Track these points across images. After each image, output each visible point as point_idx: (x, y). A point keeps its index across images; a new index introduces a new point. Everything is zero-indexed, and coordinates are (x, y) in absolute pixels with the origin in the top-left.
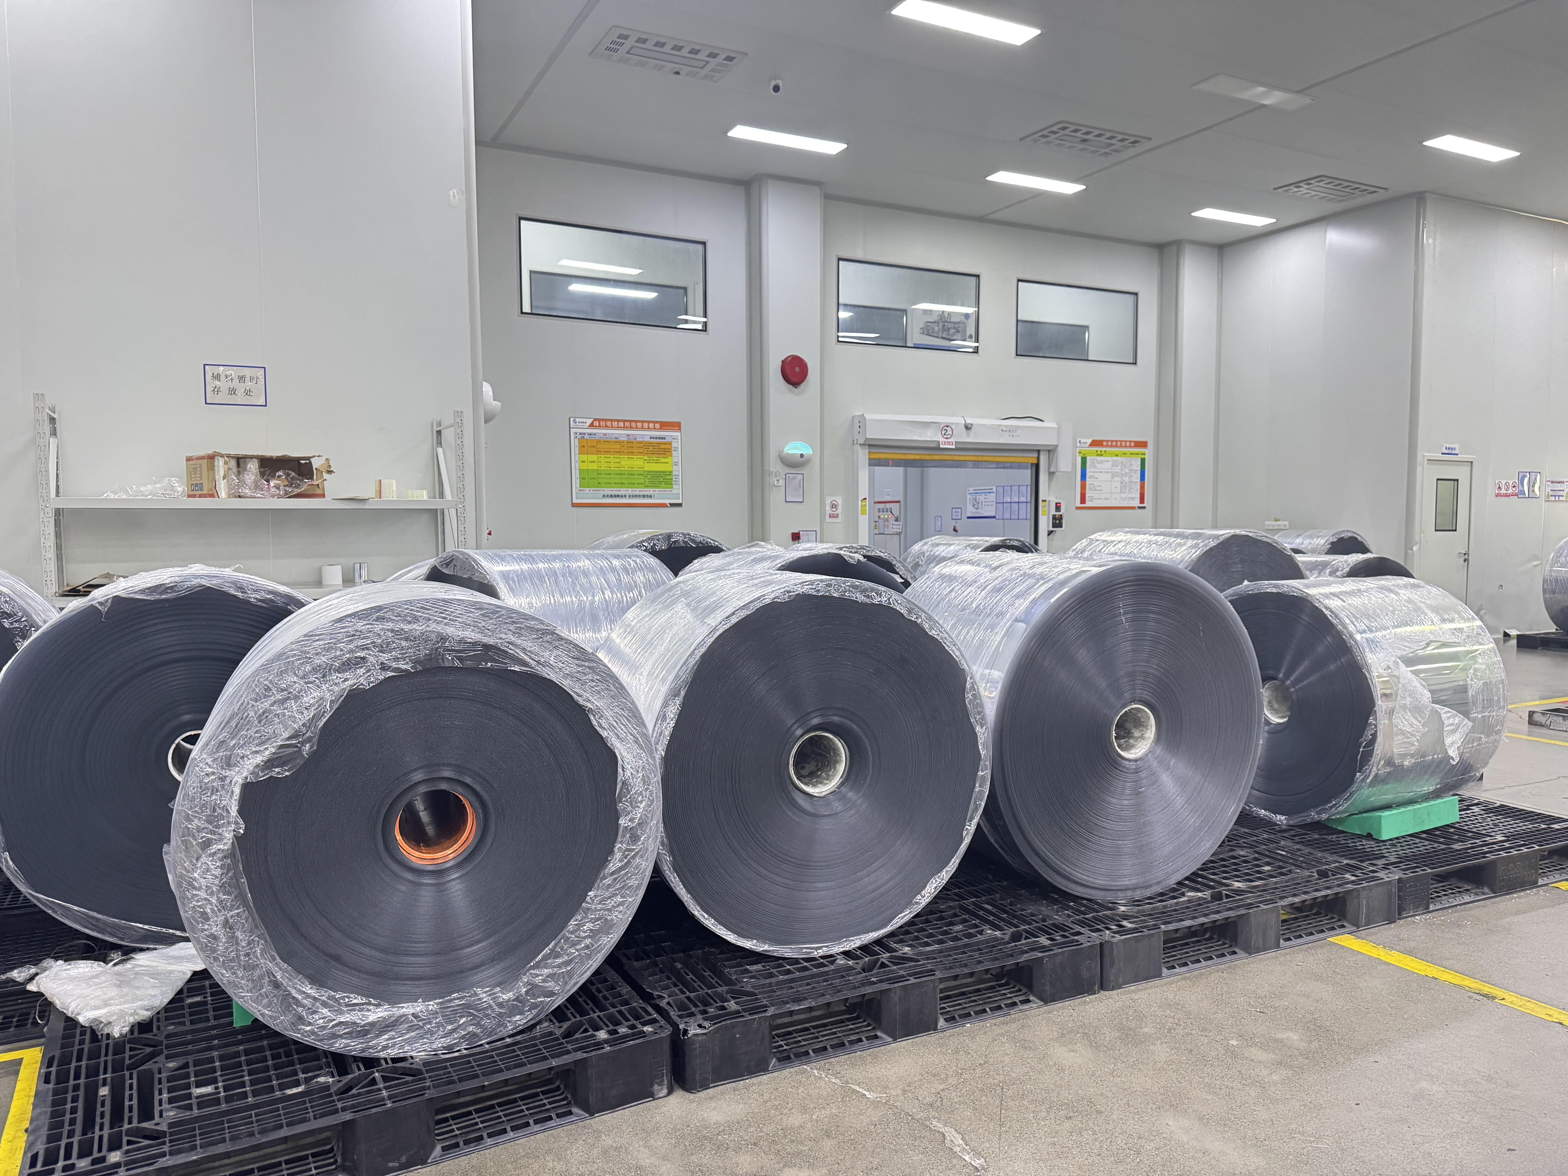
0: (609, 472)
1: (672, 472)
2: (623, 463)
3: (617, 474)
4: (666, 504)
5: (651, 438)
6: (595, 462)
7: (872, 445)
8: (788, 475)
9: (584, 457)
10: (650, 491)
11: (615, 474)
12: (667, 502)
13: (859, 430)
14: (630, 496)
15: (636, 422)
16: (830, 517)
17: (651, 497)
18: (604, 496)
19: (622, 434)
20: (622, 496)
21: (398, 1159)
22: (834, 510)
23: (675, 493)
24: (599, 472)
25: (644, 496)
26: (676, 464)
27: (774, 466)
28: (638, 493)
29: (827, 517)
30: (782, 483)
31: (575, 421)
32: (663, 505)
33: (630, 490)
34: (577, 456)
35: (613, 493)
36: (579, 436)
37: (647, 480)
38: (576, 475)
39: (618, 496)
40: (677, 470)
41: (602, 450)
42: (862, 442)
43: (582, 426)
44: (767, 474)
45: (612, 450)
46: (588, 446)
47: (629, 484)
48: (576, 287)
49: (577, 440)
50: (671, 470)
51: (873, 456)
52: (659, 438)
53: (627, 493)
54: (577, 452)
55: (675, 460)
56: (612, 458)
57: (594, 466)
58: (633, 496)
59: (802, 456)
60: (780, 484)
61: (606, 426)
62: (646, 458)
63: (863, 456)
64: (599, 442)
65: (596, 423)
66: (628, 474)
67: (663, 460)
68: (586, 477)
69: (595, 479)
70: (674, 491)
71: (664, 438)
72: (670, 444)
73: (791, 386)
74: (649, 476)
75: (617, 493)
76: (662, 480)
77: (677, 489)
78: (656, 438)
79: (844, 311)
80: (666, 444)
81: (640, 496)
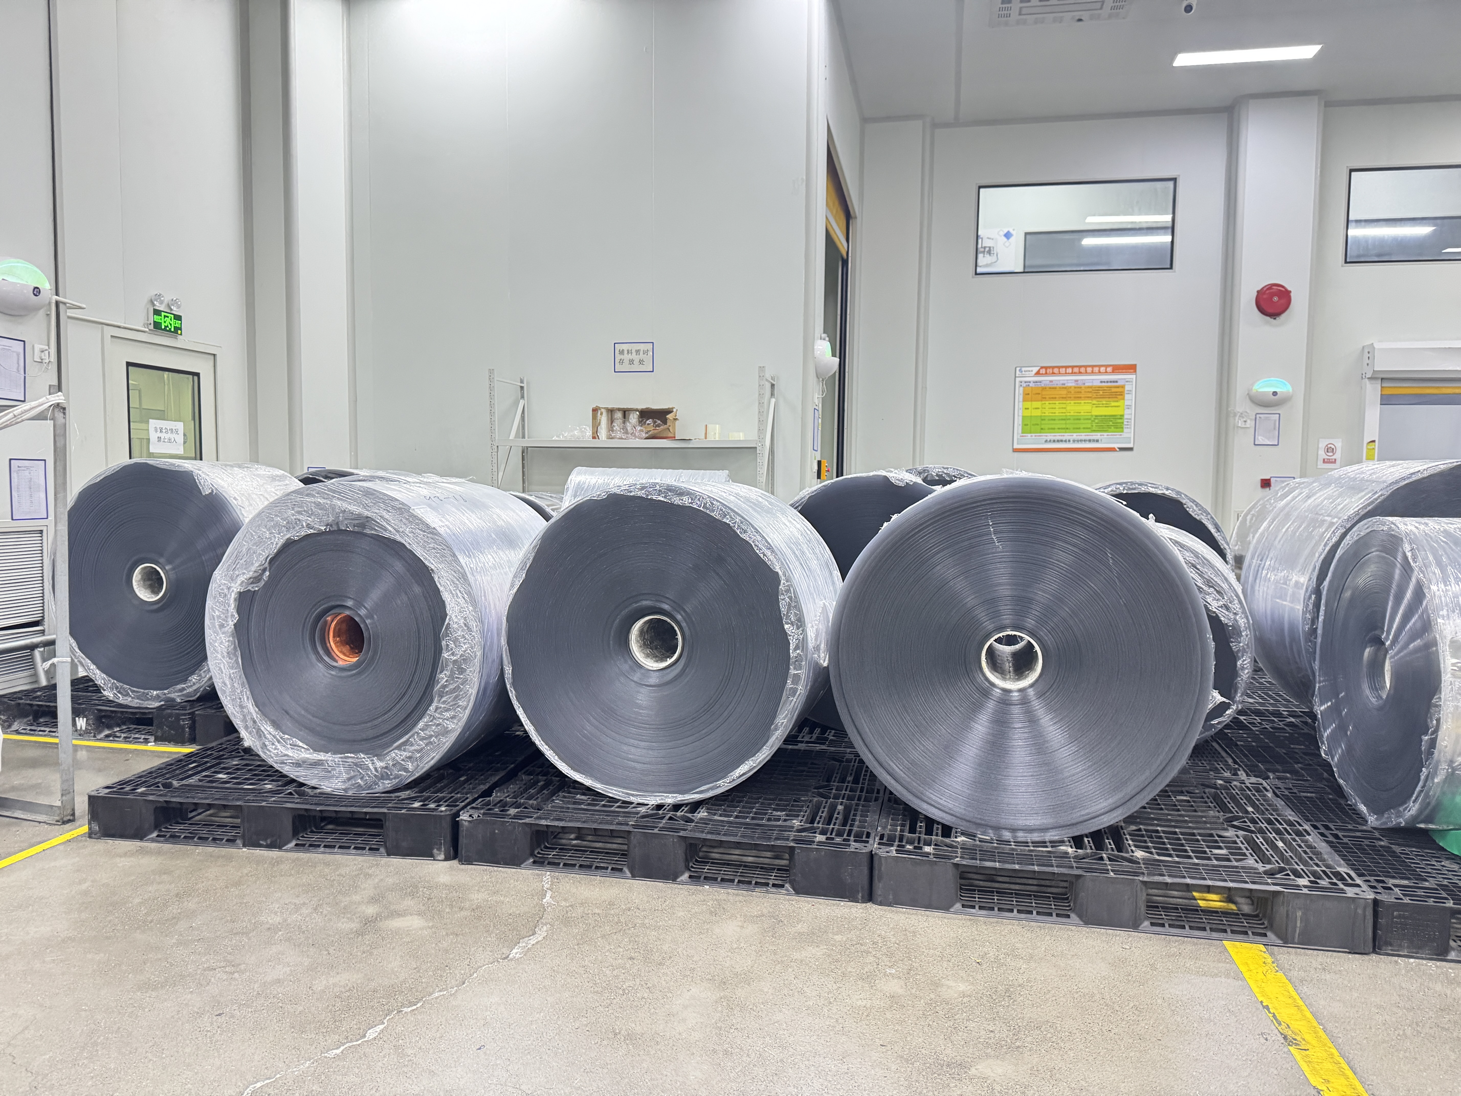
0: (1053, 418)
1: (1123, 416)
2: (1068, 408)
3: (1062, 419)
4: (1114, 448)
5: (1101, 382)
6: (1037, 409)
7: (1384, 379)
8: (1258, 416)
9: (1028, 404)
10: (1097, 436)
11: (1059, 420)
12: (1116, 446)
13: (1368, 361)
14: (1074, 441)
15: (1086, 367)
16: (1324, 461)
17: (1097, 441)
18: (1046, 441)
19: (1069, 380)
20: (1066, 441)
21: (265, 840)
22: (1331, 454)
23: (1126, 437)
24: (1043, 418)
25: (1090, 441)
26: (1129, 407)
27: (1240, 405)
28: (1083, 438)
29: (1320, 462)
30: (1250, 423)
31: (1020, 371)
32: (1112, 450)
33: (1075, 434)
34: (1021, 404)
35: (1056, 438)
36: (1024, 385)
37: (1094, 425)
38: (1018, 421)
39: (1062, 441)
40: (1129, 414)
41: (1047, 397)
42: (1370, 376)
43: (1030, 376)
44: (1232, 415)
45: (1057, 396)
46: (1033, 394)
47: (1074, 428)
48: (1088, 242)
49: (1021, 389)
50: (1121, 413)
51: (1384, 392)
52: (1111, 382)
53: (1071, 438)
54: (1021, 399)
55: (1127, 403)
56: (1057, 404)
57: (1038, 413)
58: (1078, 441)
59: (1275, 393)
60: (1248, 426)
61: (1053, 373)
62: (1094, 402)
63: (1373, 392)
64: (1044, 389)
65: (1043, 371)
66: (1074, 419)
67: (1113, 404)
68: (1029, 423)
69: (1038, 425)
70: (1125, 435)
71: (1117, 382)
72: (1123, 387)
73: (1268, 318)
74: (1096, 421)
75: (1060, 438)
76: (1111, 423)
77: (1128, 433)
78: (1107, 382)
79: (1356, 227)
80: (1118, 387)
81: (1085, 441)
